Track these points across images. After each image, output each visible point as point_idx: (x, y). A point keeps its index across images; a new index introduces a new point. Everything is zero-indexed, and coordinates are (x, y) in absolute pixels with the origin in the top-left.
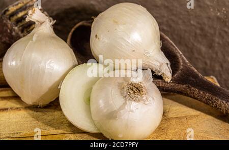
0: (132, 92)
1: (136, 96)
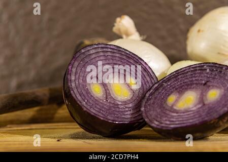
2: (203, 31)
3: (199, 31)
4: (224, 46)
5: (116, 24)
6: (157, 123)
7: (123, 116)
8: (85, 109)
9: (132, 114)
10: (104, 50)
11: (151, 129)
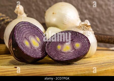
2: (55, 14)
3: (53, 13)
4: (66, 21)
5: (16, 9)
6: (57, 58)
7: (39, 55)
8: (25, 53)
9: (41, 53)
10: (25, 24)
11: (51, 59)
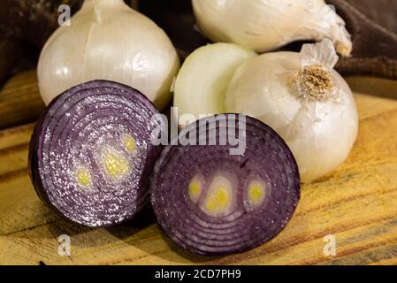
0: (312, 86)
1: (321, 91)
6: (179, 236)
